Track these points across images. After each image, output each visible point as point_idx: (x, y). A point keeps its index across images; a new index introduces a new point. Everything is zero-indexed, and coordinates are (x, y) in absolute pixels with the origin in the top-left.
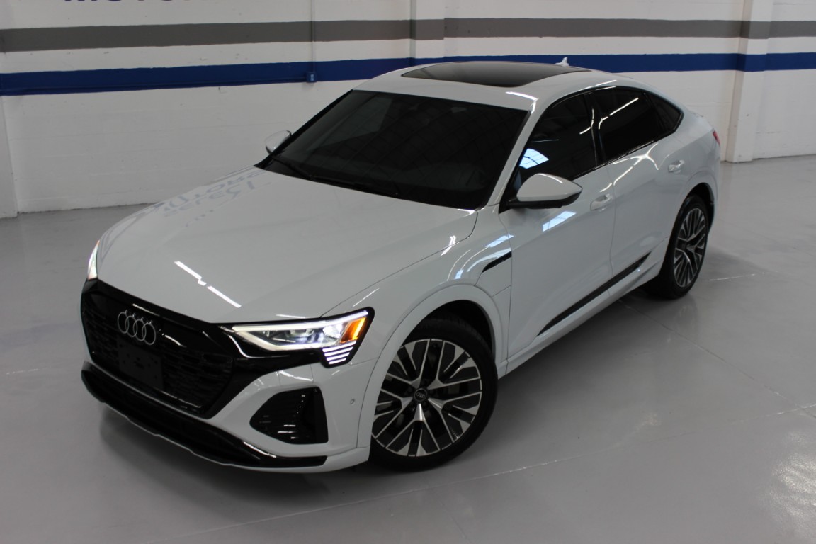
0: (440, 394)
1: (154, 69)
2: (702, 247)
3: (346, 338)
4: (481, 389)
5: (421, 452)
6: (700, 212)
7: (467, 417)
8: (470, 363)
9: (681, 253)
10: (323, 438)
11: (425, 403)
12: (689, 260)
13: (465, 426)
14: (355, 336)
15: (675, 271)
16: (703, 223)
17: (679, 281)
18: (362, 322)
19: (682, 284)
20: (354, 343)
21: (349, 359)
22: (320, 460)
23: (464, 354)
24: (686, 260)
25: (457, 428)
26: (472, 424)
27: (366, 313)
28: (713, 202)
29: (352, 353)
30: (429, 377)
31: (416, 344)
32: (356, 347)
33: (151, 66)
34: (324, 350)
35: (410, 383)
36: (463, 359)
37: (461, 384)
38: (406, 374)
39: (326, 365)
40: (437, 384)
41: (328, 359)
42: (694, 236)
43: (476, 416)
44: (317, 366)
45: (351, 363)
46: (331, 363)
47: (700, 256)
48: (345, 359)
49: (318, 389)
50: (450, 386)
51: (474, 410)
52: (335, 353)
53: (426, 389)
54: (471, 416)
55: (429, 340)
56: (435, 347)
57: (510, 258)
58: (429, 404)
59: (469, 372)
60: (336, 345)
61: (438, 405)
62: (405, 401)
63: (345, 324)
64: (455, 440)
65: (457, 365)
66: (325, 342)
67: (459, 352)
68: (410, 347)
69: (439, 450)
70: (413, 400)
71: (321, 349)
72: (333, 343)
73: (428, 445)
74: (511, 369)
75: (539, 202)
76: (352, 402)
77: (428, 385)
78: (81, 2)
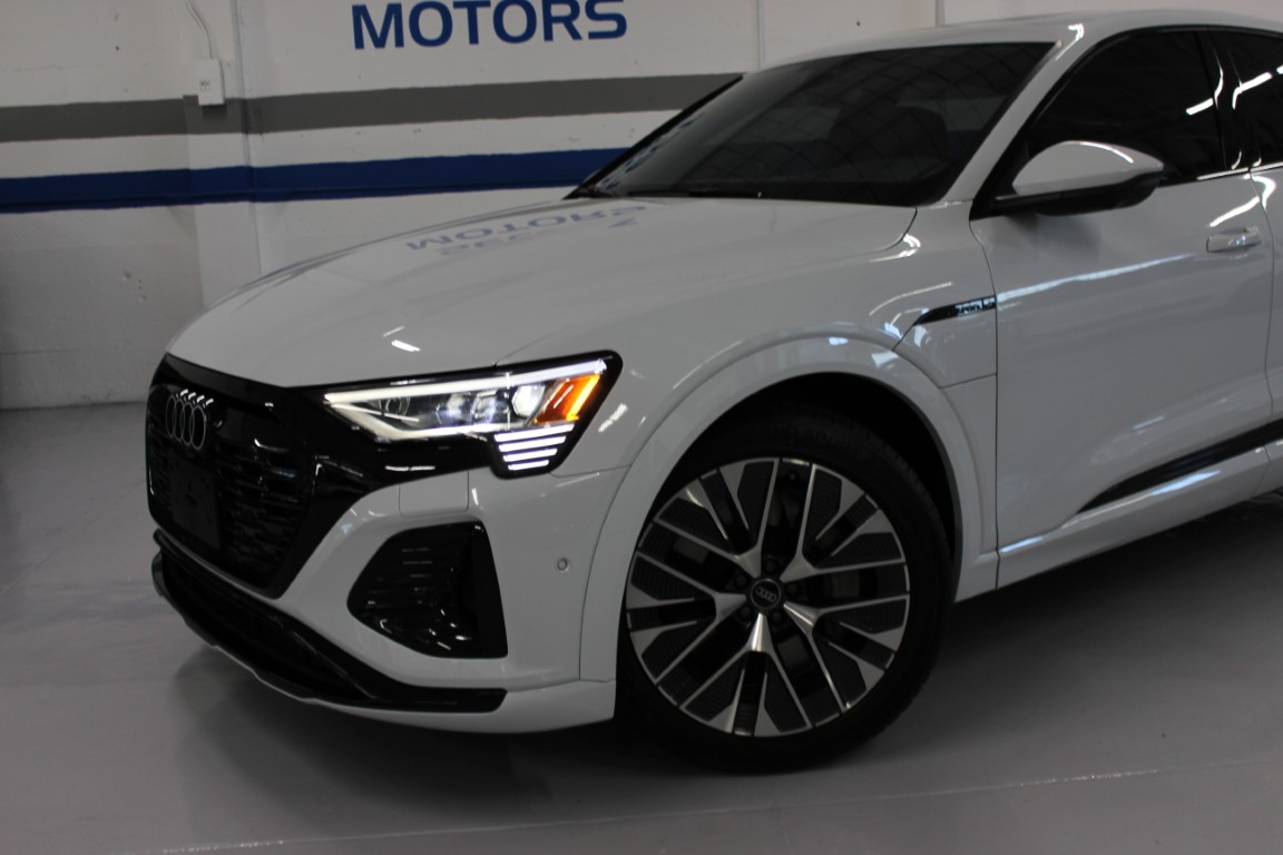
0: (809, 592)
1: (494, 156)
3: (552, 414)
4: (908, 588)
5: (765, 726)
7: (877, 654)
8: (878, 523)
10: (493, 644)
11: (777, 615)
13: (871, 674)
14: (572, 414)
18: (593, 383)
20: (570, 428)
21: (555, 462)
22: (489, 698)
23: (862, 499)
25: (850, 680)
26: (886, 671)
27: (599, 366)
29: (564, 451)
30: (779, 554)
31: (747, 466)
32: (572, 438)
34: (498, 438)
35: (737, 558)
36: (860, 512)
37: (861, 572)
38: (725, 537)
39: (503, 472)
40: (800, 568)
41: (507, 459)
43: (897, 654)
44: (483, 474)
45: (556, 472)
46: (512, 468)
48: (546, 463)
49: (480, 524)
50: (829, 575)
51: (892, 639)
52: (523, 447)
53: (778, 580)
54: (886, 651)
55: (776, 461)
56: (792, 477)
57: (993, 310)
58: (786, 616)
59: (877, 544)
60: (525, 428)
61: (805, 617)
62: (725, 602)
63: (549, 384)
64: (848, 706)
65: (847, 525)
66: (500, 418)
67: (850, 493)
68: (733, 474)
69: (809, 725)
70: (747, 604)
71: (490, 435)
72: (520, 424)
73: (782, 714)
74: (1010, 577)
75: (1062, 193)
76: (562, 564)
77: (780, 569)
78: (380, 50)
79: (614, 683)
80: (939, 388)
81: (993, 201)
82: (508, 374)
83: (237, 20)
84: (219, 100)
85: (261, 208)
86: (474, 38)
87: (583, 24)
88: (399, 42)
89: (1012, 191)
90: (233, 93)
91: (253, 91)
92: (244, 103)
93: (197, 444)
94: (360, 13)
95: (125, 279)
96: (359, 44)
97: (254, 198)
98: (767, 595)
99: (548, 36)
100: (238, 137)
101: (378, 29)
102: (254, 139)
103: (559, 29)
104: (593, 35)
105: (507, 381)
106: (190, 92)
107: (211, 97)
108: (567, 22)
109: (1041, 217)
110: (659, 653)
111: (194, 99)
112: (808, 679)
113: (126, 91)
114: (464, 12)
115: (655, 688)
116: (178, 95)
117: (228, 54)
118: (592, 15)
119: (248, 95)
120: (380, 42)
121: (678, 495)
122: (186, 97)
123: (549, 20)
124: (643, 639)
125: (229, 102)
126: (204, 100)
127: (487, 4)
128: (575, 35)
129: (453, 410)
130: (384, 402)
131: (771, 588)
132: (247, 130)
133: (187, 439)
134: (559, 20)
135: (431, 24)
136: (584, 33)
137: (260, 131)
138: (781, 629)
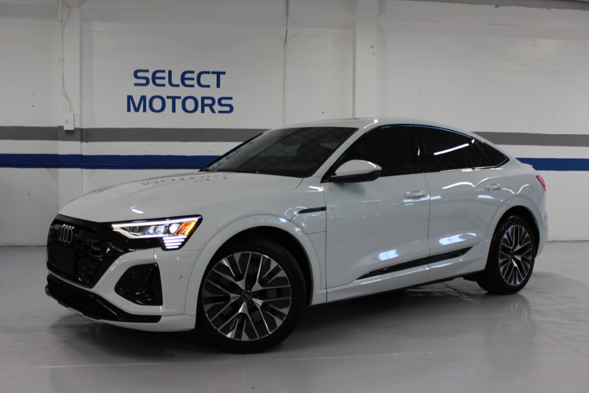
0: (260, 295)
1: (179, 156)
2: (530, 258)
4: (291, 295)
5: (245, 337)
6: (524, 229)
7: (281, 315)
8: (282, 274)
9: (507, 257)
10: (160, 303)
11: (250, 303)
12: (515, 265)
13: (279, 322)
14: (187, 233)
15: (501, 269)
16: (527, 239)
17: (506, 278)
18: (194, 224)
19: (510, 282)
20: (186, 237)
21: (180, 247)
22: (156, 319)
23: (277, 266)
24: (512, 264)
25: (272, 324)
26: (284, 321)
27: (196, 219)
28: (537, 225)
29: (183, 244)
30: (250, 282)
31: (242, 254)
32: (186, 240)
33: (177, 154)
34: (163, 239)
35: (238, 283)
37: (277, 289)
38: (234, 276)
39: (164, 248)
40: (257, 287)
41: (166, 245)
42: (519, 247)
43: (287, 316)
44: (159, 249)
45: (181, 249)
46: (167, 248)
47: (529, 266)
48: (178, 247)
49: (157, 264)
50: (267, 290)
51: (285, 311)
52: (171, 242)
53: (250, 291)
54: (284, 315)
55: (251, 253)
56: (256, 258)
57: (325, 211)
58: (253, 302)
59: (281, 280)
60: (172, 236)
61: (259, 302)
62: (234, 297)
63: (180, 223)
64: (271, 333)
65: (272, 274)
66: (165, 233)
67: (274, 264)
68: (237, 256)
69: (259, 338)
70: (241, 298)
71: (161, 238)
72: (171, 235)
73: (250, 333)
74: (331, 299)
75: (350, 176)
76: (181, 278)
77: (252, 287)
78: (137, 113)
79: (195, 317)
80: (306, 234)
81: (328, 177)
82: (168, 220)
83: (81, 98)
84: (72, 129)
85: (85, 171)
86: (174, 110)
87: (216, 107)
88: (145, 110)
89: (335, 174)
90: (77, 126)
91: (85, 126)
92: (82, 130)
93: (69, 240)
94: (130, 98)
95: (27, 196)
96: (129, 110)
97: (82, 167)
98: (247, 296)
99: (203, 111)
100: (78, 143)
101: (137, 105)
102: (84, 144)
103: (207, 109)
104: (220, 112)
105: (168, 222)
106: (61, 125)
107: (69, 127)
108: (211, 106)
109: (345, 183)
110: (212, 312)
111: (63, 127)
112: (259, 324)
113: (35, 123)
114: (171, 100)
115: (210, 323)
116: (56, 125)
117: (77, 111)
118: (220, 104)
119: (84, 127)
120: (137, 110)
121: (220, 262)
122: (59, 127)
123: (203, 105)
124: (207, 307)
125: (76, 129)
126: (66, 128)
127: (179, 98)
128: (213, 111)
129: (151, 230)
130: (130, 228)
131: (249, 294)
132: (82, 140)
133: (65, 239)
134: (207, 105)
135: (157, 104)
136: (217, 111)
137: (87, 141)
138: (252, 308)
